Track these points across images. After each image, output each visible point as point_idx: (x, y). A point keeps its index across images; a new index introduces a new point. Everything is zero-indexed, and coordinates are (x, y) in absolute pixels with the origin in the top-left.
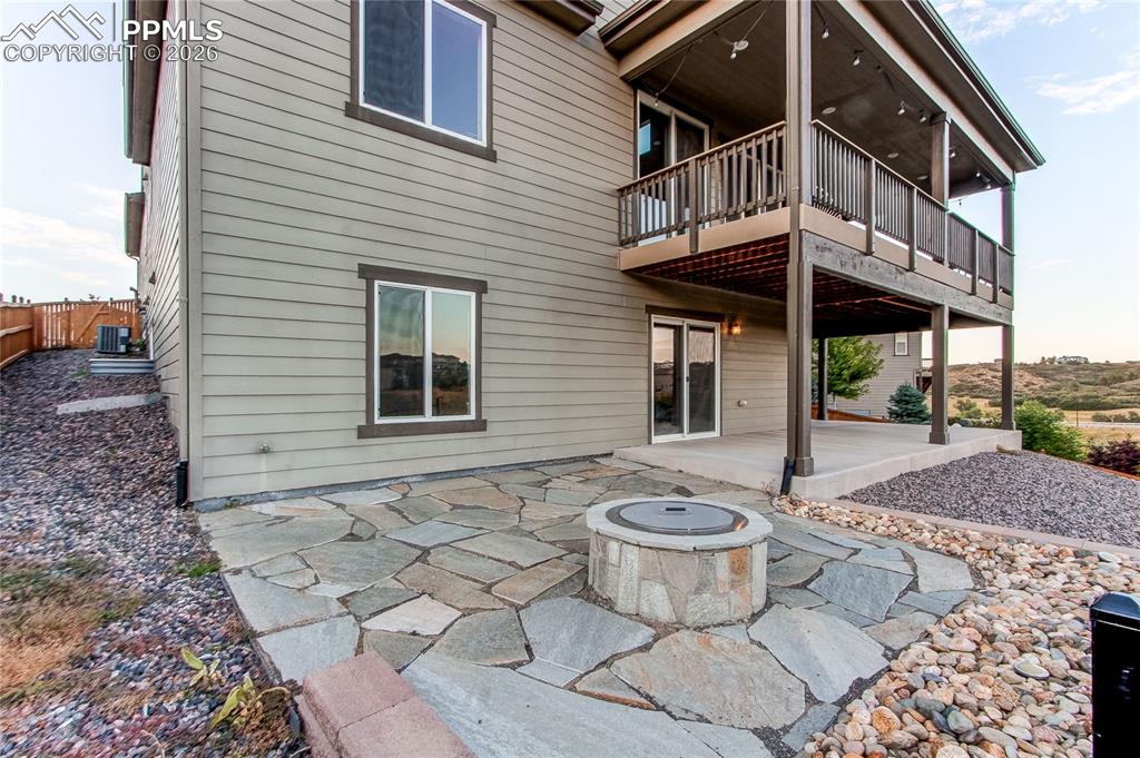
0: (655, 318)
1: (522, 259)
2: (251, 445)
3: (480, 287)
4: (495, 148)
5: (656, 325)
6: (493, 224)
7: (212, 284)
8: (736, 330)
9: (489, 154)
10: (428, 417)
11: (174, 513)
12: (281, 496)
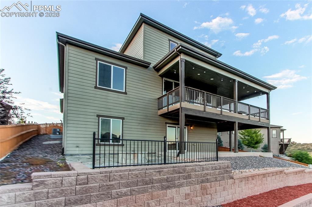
0: (167, 125)
1: (133, 113)
2: (75, 145)
3: (123, 119)
4: (127, 92)
5: (168, 126)
6: (126, 106)
7: (69, 118)
8: (192, 128)
9: (125, 93)
10: (111, 142)
11: (61, 156)
12: (81, 155)
